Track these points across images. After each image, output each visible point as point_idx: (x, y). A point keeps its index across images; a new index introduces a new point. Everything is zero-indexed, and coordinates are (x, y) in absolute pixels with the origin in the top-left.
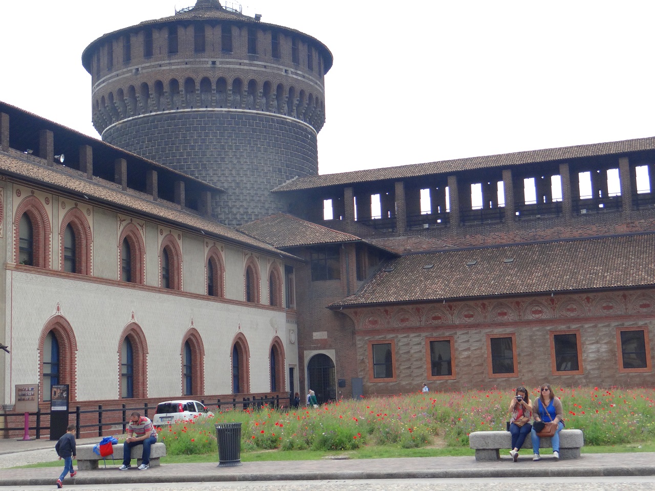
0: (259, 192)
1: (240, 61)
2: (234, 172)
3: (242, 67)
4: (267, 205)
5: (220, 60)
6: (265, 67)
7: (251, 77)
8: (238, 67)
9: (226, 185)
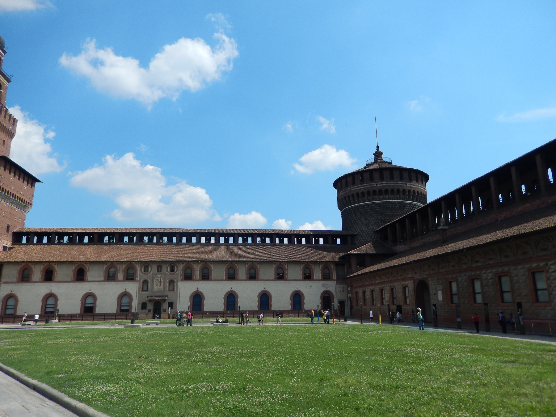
0: (369, 233)
1: (358, 186)
2: (360, 227)
3: (358, 188)
4: (373, 237)
5: (352, 188)
6: (367, 186)
7: (361, 191)
8: (357, 188)
9: (358, 232)
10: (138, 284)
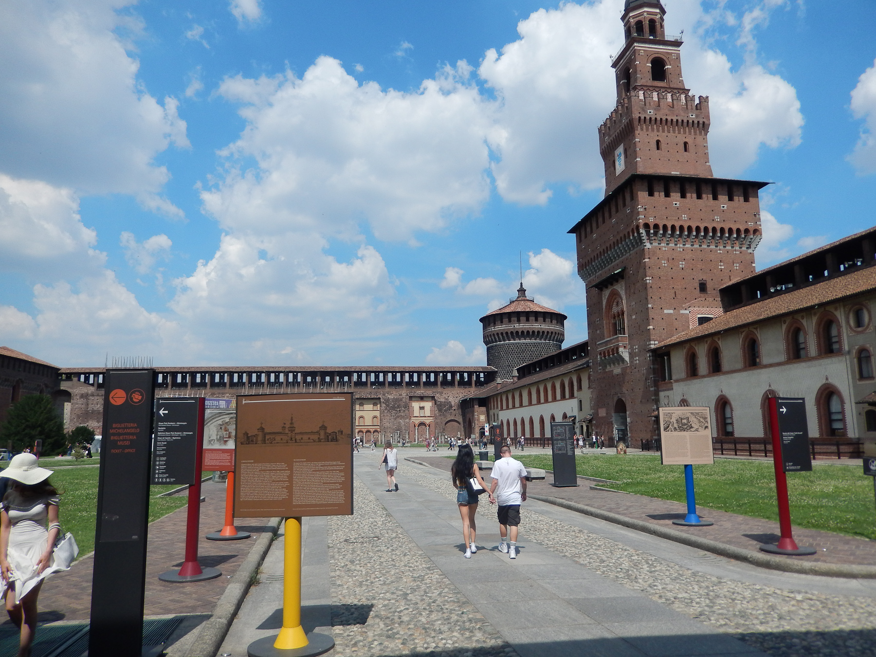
10: (848, 362)
